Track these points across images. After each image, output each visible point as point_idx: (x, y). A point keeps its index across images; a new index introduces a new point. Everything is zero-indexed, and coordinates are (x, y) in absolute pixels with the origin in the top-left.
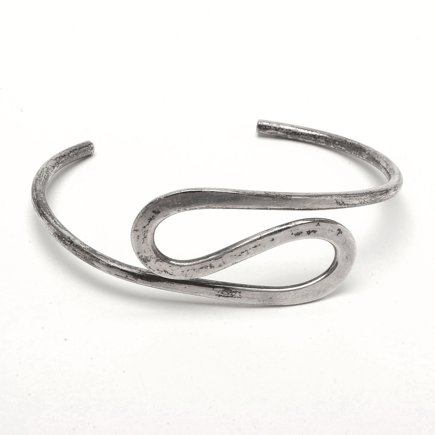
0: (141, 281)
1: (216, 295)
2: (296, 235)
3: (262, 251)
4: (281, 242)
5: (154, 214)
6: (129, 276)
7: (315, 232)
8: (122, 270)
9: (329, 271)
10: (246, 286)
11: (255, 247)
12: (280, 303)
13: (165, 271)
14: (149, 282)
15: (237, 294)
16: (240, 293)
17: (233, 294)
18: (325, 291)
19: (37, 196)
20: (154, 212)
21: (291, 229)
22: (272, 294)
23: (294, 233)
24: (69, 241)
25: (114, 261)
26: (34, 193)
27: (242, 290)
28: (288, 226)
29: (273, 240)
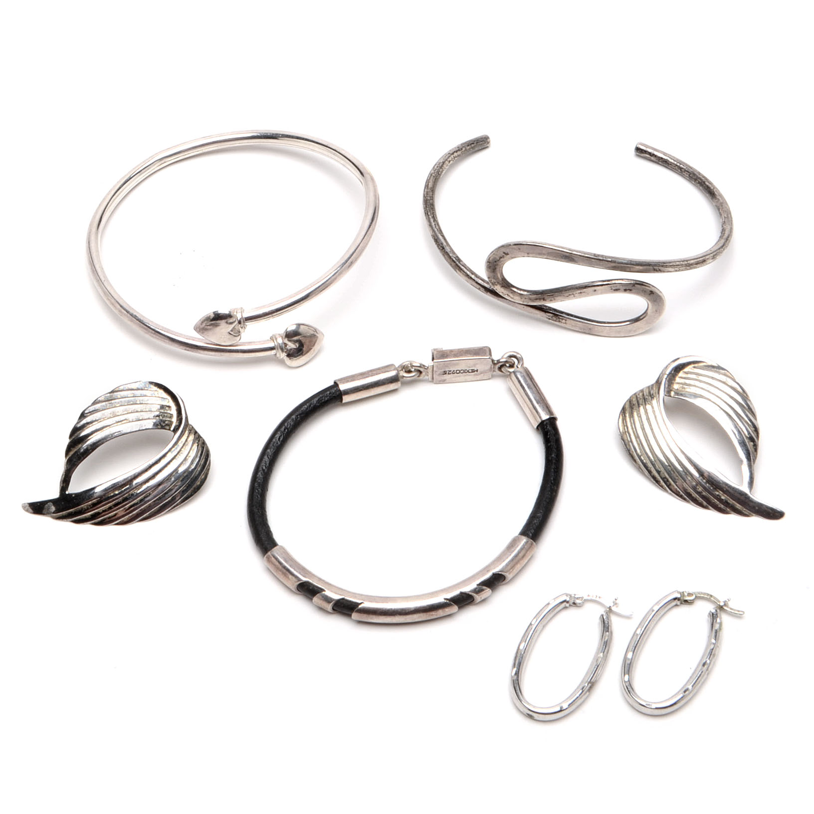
0: (490, 294)
1: (547, 318)
2: (614, 290)
3: (585, 296)
4: (602, 293)
5: (504, 255)
6: (481, 288)
7: (631, 290)
8: (477, 283)
9: (637, 320)
10: (572, 315)
11: (581, 293)
12: (595, 334)
13: (508, 295)
14: (496, 297)
15: (564, 321)
16: (566, 320)
17: (561, 320)
18: (635, 331)
19: (427, 194)
20: (504, 253)
21: (611, 285)
22: (592, 326)
23: (614, 288)
24: (441, 247)
25: (473, 273)
26: (426, 190)
27: (568, 318)
28: (609, 283)
29: (595, 291)
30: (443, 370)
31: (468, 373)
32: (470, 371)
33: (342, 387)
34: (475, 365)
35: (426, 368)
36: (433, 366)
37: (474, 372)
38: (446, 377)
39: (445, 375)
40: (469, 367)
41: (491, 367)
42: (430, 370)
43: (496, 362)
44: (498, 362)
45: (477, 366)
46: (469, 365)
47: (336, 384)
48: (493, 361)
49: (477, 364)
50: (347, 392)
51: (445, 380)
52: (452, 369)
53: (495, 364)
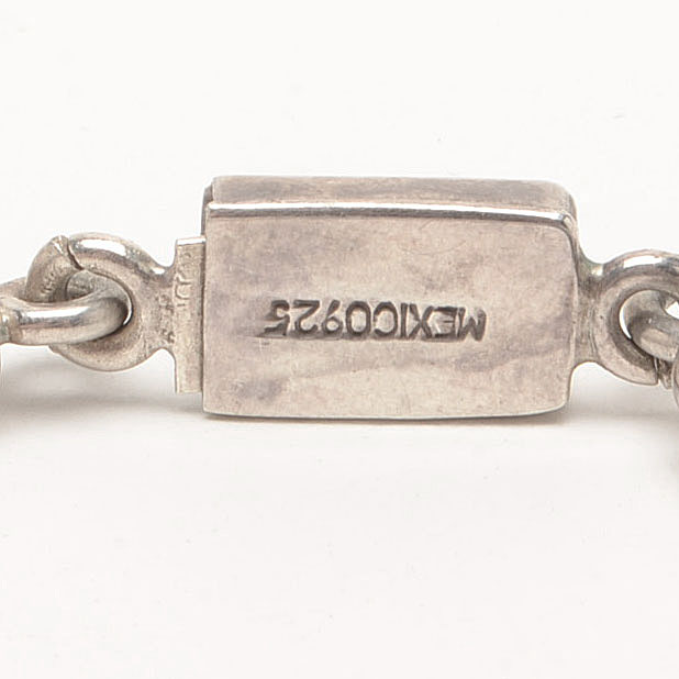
30: (264, 292)
31: (418, 343)
32: (435, 322)
34: (463, 271)
35: (159, 271)
36: (204, 245)
37: (461, 335)
39: (274, 341)
40: (431, 286)
41: (567, 304)
42: (182, 294)
43: (599, 272)
44: (615, 272)
45: (481, 277)
46: (427, 267)
48: (579, 259)
49: (479, 259)
51: (273, 388)
52: (323, 290)
53: (590, 286)
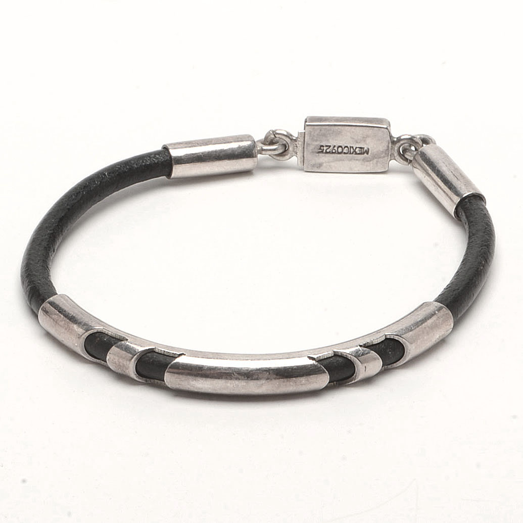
30: (318, 143)
31: (354, 155)
32: (358, 150)
33: (174, 153)
34: (364, 139)
35: (294, 138)
36: (305, 132)
37: (364, 153)
38: (324, 158)
39: (320, 154)
40: (357, 142)
41: (388, 147)
42: (299, 143)
43: (395, 139)
44: (399, 139)
45: (368, 140)
46: (356, 138)
47: (166, 149)
48: (391, 137)
49: (368, 136)
50: (180, 161)
51: (320, 165)
52: (332, 143)
53: (393, 143)
